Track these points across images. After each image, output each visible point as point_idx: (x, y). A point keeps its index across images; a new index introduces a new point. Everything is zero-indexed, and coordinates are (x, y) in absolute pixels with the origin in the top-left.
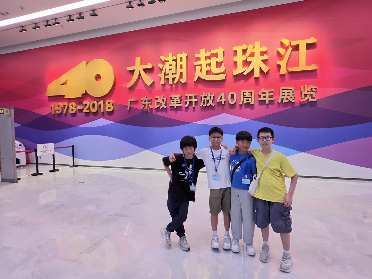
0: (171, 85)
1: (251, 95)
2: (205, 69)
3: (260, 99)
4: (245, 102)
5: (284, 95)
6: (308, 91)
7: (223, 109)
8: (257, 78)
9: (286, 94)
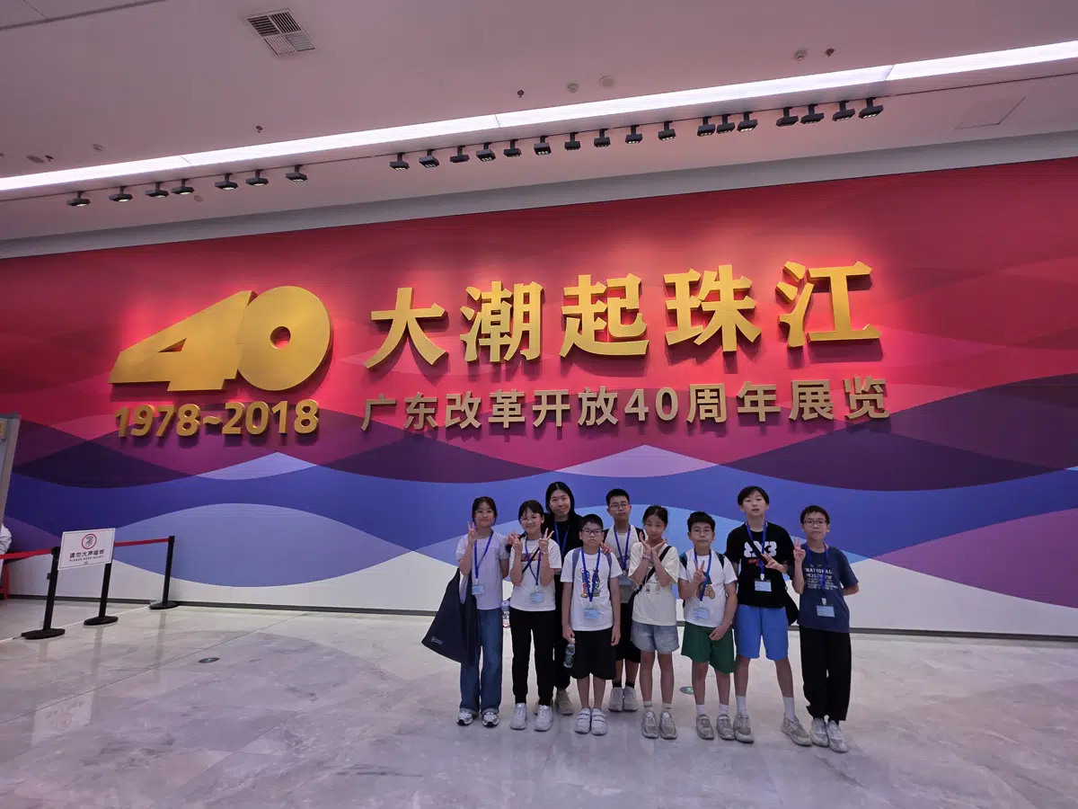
0: (496, 364)
1: (718, 397)
2: (592, 325)
3: (741, 410)
4: (703, 416)
5: (805, 401)
6: (864, 392)
7: (641, 432)
8: (729, 356)
9: (809, 397)
